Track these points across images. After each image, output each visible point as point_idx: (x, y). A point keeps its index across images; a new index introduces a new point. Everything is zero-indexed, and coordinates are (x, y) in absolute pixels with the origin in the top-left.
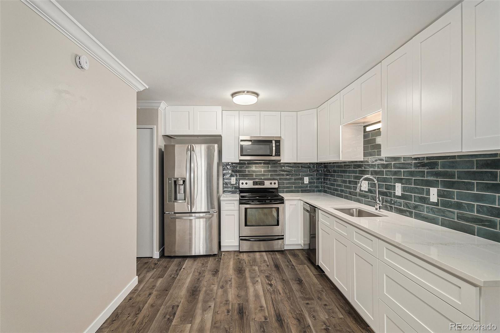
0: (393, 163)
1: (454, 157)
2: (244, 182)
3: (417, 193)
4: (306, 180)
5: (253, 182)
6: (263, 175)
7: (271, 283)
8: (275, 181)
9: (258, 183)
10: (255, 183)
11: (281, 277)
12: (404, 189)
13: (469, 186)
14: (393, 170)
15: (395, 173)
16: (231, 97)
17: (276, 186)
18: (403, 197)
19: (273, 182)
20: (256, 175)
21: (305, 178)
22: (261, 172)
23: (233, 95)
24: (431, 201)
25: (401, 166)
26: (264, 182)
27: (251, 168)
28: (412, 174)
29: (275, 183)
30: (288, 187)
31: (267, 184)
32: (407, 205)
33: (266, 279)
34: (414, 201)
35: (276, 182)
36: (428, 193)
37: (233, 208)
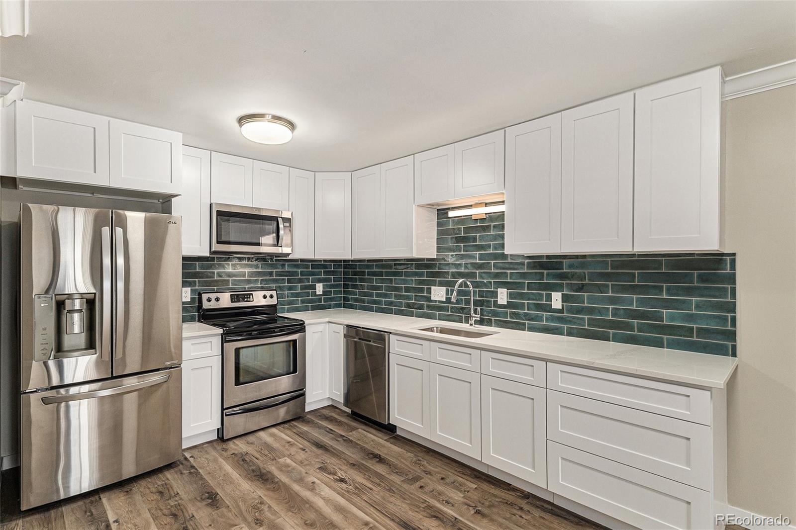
0: (492, 262)
1: (584, 256)
2: (213, 296)
3: (533, 300)
4: (319, 288)
5: (231, 295)
6: (249, 282)
7: (339, 477)
8: (271, 292)
9: (240, 296)
10: (234, 298)
11: (345, 462)
12: (511, 296)
13: (601, 289)
14: (492, 271)
15: (497, 275)
16: (237, 125)
17: (274, 301)
18: (509, 305)
19: (268, 293)
20: (235, 283)
21: (317, 284)
22: (244, 276)
23: (241, 120)
24: (553, 308)
25: (507, 266)
26: (252, 294)
27: (224, 267)
28: (524, 275)
29: (271, 297)
30: (290, 303)
31: (259, 299)
32: (516, 315)
33: (324, 474)
34: (528, 310)
35: (274, 293)
36: (549, 298)
37: (208, 352)
